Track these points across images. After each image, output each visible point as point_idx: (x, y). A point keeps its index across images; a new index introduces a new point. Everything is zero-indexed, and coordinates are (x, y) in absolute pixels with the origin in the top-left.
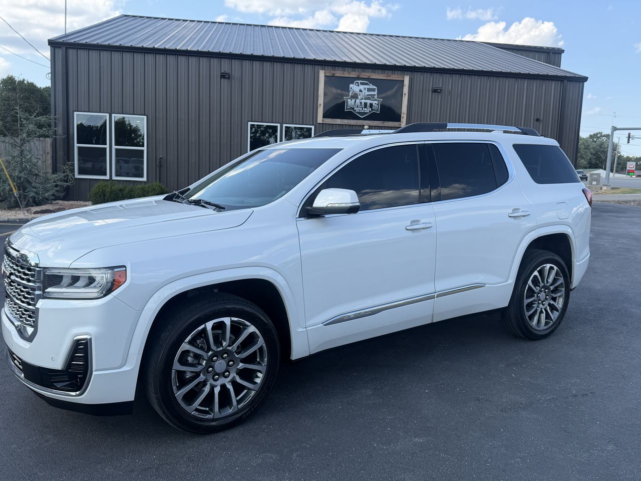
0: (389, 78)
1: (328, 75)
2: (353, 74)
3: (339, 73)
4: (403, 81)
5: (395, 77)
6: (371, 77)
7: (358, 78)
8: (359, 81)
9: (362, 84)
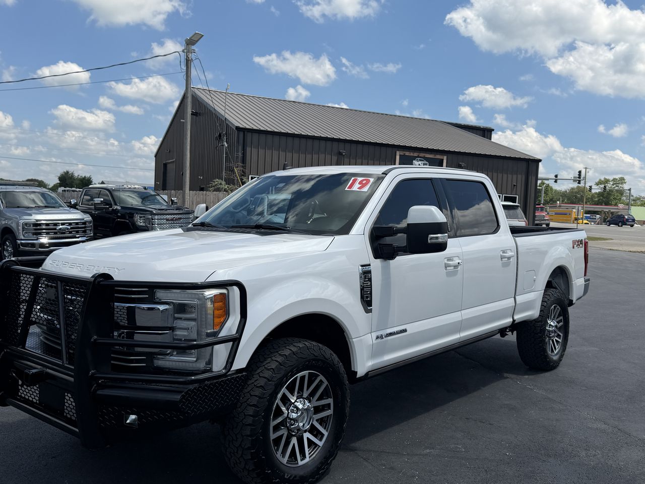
0: (435, 157)
1: (401, 154)
2: (416, 154)
3: (407, 154)
4: (443, 160)
5: (438, 157)
6: (426, 156)
7: (418, 157)
8: (418, 159)
9: (420, 160)
